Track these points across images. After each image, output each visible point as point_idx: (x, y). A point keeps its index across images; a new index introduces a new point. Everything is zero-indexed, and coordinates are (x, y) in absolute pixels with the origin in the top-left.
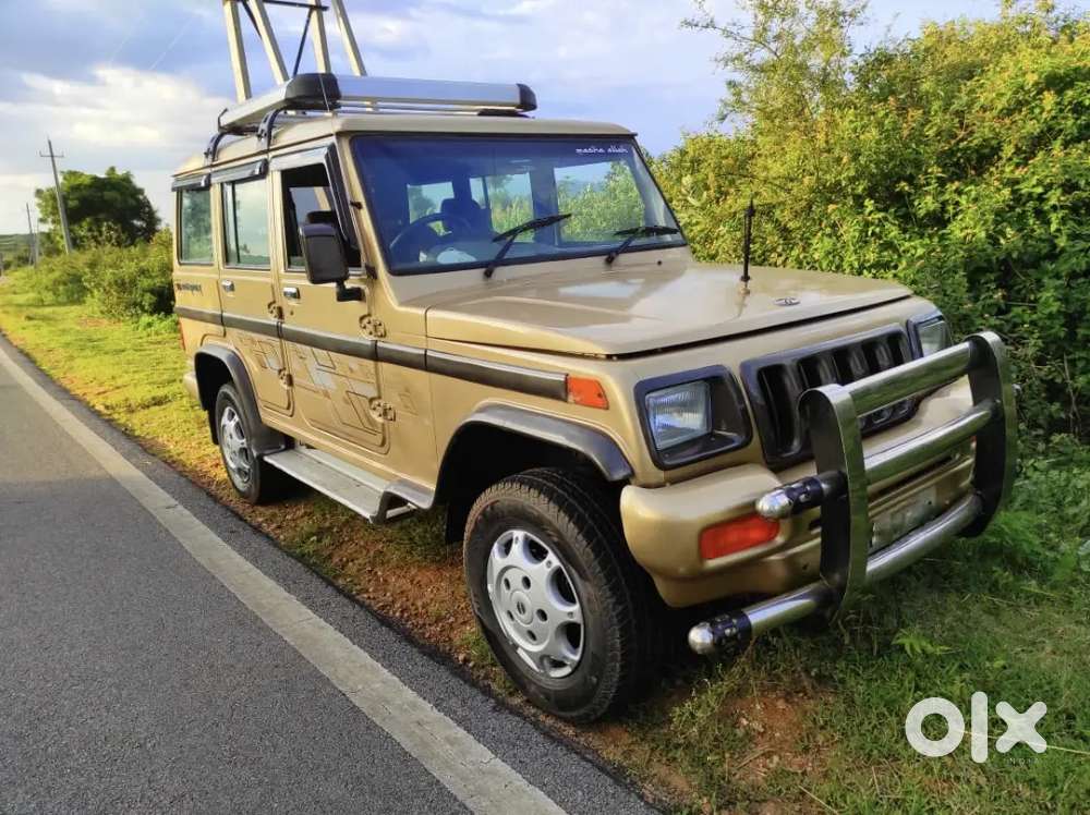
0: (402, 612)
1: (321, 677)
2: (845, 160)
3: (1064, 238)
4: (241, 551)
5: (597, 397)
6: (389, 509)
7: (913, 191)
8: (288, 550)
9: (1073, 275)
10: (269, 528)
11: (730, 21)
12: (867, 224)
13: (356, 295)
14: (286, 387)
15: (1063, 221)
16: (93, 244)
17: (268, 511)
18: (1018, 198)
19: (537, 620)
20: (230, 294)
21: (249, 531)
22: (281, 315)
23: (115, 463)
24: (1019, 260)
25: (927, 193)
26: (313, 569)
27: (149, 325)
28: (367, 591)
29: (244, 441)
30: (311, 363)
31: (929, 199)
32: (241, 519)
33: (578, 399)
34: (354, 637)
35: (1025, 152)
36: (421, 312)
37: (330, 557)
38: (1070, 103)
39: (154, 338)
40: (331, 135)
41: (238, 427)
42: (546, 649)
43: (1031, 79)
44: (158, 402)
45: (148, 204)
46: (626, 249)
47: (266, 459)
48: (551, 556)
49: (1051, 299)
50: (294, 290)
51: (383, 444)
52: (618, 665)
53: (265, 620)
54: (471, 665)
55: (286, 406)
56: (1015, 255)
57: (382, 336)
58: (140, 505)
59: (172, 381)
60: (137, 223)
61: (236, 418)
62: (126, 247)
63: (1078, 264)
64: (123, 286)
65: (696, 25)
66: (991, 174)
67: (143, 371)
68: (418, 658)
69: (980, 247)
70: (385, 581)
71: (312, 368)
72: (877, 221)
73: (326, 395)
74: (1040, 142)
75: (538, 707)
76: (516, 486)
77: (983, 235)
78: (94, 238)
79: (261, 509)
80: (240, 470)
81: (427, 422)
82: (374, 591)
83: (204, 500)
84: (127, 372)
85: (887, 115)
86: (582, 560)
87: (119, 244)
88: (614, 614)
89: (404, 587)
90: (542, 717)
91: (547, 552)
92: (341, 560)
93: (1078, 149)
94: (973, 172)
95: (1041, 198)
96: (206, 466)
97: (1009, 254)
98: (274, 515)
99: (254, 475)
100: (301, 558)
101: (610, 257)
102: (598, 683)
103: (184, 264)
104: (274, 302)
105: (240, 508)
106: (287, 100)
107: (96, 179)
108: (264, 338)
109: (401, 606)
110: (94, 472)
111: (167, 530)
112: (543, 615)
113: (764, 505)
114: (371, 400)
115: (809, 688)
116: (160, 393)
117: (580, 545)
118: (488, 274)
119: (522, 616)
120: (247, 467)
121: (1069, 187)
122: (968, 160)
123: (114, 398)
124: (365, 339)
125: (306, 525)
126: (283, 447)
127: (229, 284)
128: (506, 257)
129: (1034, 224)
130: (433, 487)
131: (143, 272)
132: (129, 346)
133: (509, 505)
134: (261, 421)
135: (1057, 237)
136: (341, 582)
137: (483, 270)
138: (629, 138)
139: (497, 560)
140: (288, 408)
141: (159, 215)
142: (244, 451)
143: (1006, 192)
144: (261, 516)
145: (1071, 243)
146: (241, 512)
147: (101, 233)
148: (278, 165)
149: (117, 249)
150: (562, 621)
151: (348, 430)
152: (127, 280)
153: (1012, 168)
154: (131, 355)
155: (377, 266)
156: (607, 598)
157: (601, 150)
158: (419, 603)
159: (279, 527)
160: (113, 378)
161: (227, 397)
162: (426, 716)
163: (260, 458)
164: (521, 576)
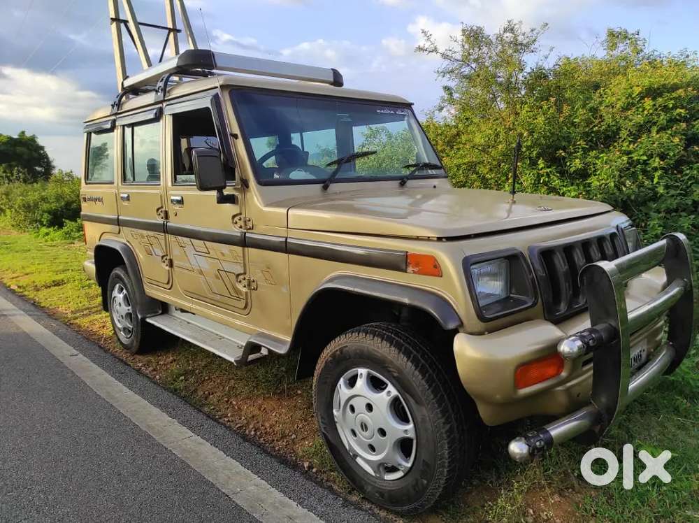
0: (255, 431)
1: (207, 482)
2: (525, 135)
3: (662, 188)
4: (130, 387)
5: (432, 268)
6: (251, 354)
7: (567, 156)
8: (164, 386)
9: (668, 211)
10: (148, 371)
11: (447, 48)
12: (539, 176)
13: (231, 199)
14: (167, 268)
15: (660, 178)
16: (7, 181)
17: (145, 359)
18: (631, 163)
19: (377, 435)
20: (126, 203)
21: (134, 373)
22: (167, 216)
23: (28, 324)
24: (635, 201)
25: (576, 158)
26: (185, 399)
27: (47, 234)
28: (226, 416)
29: (130, 308)
30: (190, 251)
31: (577, 161)
32: (126, 364)
33: (416, 269)
34: (226, 450)
35: (634, 134)
36: (284, 211)
37: (196, 391)
38: (660, 106)
39: (49, 243)
40: (217, 87)
41: (125, 298)
42: (383, 459)
43: (637, 90)
44: (57, 284)
45: (46, 157)
46: (413, 177)
47: (148, 320)
48: (390, 387)
49: (657, 226)
50: (179, 198)
51: (245, 307)
52: (445, 470)
53: (157, 438)
54: (314, 470)
55: (166, 282)
56: (633, 197)
57: (250, 229)
58: (50, 354)
59: (64, 271)
60: (38, 169)
61: (124, 291)
62: (30, 183)
63: (671, 204)
64: (28, 208)
65: (426, 50)
66: (614, 147)
67: (45, 263)
68: (277, 466)
69: (611, 192)
70: (239, 408)
71: (189, 255)
72: (545, 174)
73: (201, 272)
74: (643, 129)
75: (373, 503)
76: (362, 335)
77: (612, 184)
78: (7, 177)
79: (141, 357)
80: (125, 329)
81: (284, 290)
82: (232, 416)
83: (97, 351)
84: (32, 264)
85: (549, 108)
86: (419, 391)
87: (25, 181)
88: (444, 431)
89: (254, 413)
90: (377, 511)
91: (387, 385)
92: (204, 393)
93: (667, 133)
94: (602, 146)
95: (645, 163)
96: (95, 328)
97: (629, 197)
98: (150, 362)
99: (137, 332)
100: (175, 392)
101: (403, 181)
102: (427, 484)
103: (90, 183)
104: (162, 207)
105: (124, 356)
106: (178, 67)
107: (11, 139)
108: (151, 233)
109: (254, 427)
110: (13, 330)
111: (72, 372)
112: (382, 432)
113: (565, 348)
114: (238, 275)
115: (576, 485)
116: (59, 277)
117: (416, 379)
118: (325, 188)
119: (364, 433)
120: (131, 327)
121: (663, 157)
122: (599, 139)
123: (24, 281)
124: (236, 231)
125: (175, 368)
126: (160, 312)
127: (126, 195)
128: (336, 177)
129: (643, 178)
130: (289, 339)
131: (43, 199)
132: (32, 247)
133: (356, 350)
134: (145, 293)
135: (657, 187)
136: (206, 409)
137: (322, 185)
138: (408, 106)
139: (343, 391)
140: (168, 283)
141: (54, 164)
142: (129, 315)
143: (625, 158)
144: (140, 362)
145: (666, 191)
146: (124, 359)
147: (12, 175)
148: (170, 110)
149: (24, 185)
150: (399, 437)
151: (218, 297)
152: (32, 205)
153: (627, 143)
154: (34, 253)
155: (249, 178)
156: (439, 419)
157: (392, 112)
158: (267, 425)
159: (154, 370)
160: (23, 268)
161: (118, 277)
162: (294, 512)
163: (143, 320)
164: (366, 403)
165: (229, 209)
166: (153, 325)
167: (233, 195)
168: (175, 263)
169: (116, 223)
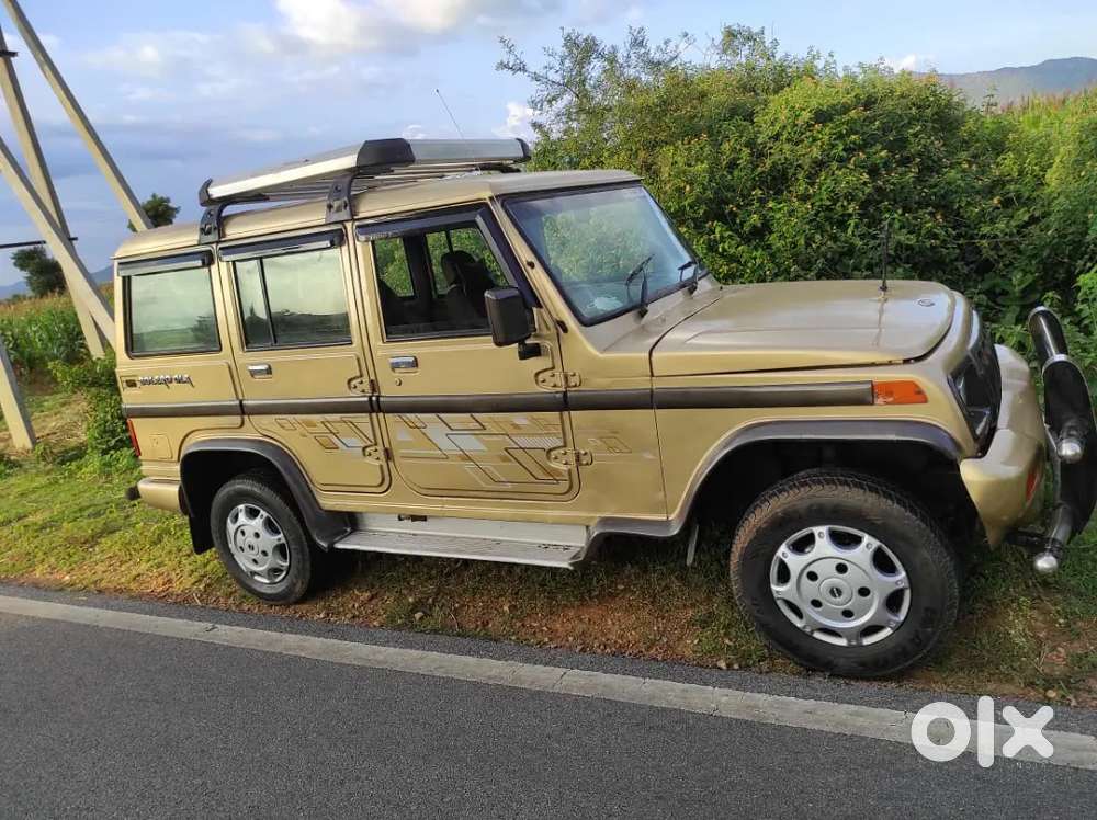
5: (915, 394)
14: (378, 463)
20: (261, 380)
22: (375, 389)
30: (436, 431)
33: (887, 400)
41: (269, 523)
51: (568, 490)
55: (375, 484)
73: (466, 458)
81: (648, 456)
103: (140, 356)
104: (361, 376)
106: (359, 166)
108: (334, 417)
114: (551, 450)
119: (835, 600)
124: (544, 392)
126: (349, 530)
127: (261, 367)
134: (321, 508)
140: (380, 484)
164: (834, 565)
165: (535, 364)
166: (354, 551)
167: (537, 344)
168: (397, 453)
169: (240, 411)
